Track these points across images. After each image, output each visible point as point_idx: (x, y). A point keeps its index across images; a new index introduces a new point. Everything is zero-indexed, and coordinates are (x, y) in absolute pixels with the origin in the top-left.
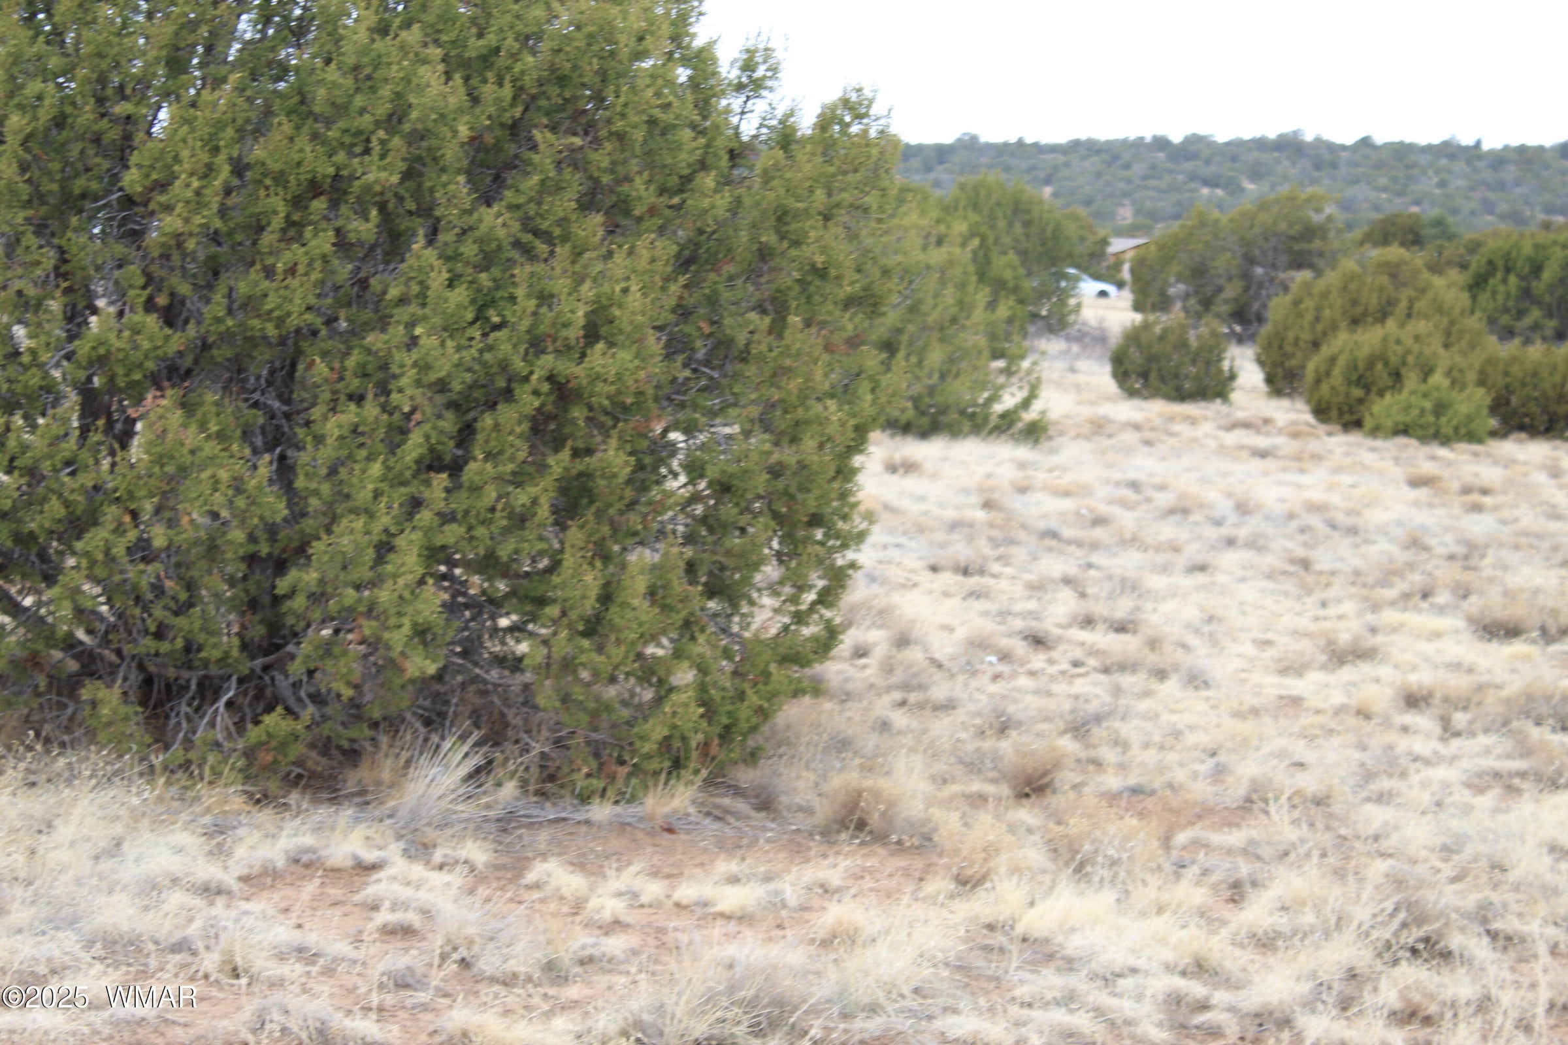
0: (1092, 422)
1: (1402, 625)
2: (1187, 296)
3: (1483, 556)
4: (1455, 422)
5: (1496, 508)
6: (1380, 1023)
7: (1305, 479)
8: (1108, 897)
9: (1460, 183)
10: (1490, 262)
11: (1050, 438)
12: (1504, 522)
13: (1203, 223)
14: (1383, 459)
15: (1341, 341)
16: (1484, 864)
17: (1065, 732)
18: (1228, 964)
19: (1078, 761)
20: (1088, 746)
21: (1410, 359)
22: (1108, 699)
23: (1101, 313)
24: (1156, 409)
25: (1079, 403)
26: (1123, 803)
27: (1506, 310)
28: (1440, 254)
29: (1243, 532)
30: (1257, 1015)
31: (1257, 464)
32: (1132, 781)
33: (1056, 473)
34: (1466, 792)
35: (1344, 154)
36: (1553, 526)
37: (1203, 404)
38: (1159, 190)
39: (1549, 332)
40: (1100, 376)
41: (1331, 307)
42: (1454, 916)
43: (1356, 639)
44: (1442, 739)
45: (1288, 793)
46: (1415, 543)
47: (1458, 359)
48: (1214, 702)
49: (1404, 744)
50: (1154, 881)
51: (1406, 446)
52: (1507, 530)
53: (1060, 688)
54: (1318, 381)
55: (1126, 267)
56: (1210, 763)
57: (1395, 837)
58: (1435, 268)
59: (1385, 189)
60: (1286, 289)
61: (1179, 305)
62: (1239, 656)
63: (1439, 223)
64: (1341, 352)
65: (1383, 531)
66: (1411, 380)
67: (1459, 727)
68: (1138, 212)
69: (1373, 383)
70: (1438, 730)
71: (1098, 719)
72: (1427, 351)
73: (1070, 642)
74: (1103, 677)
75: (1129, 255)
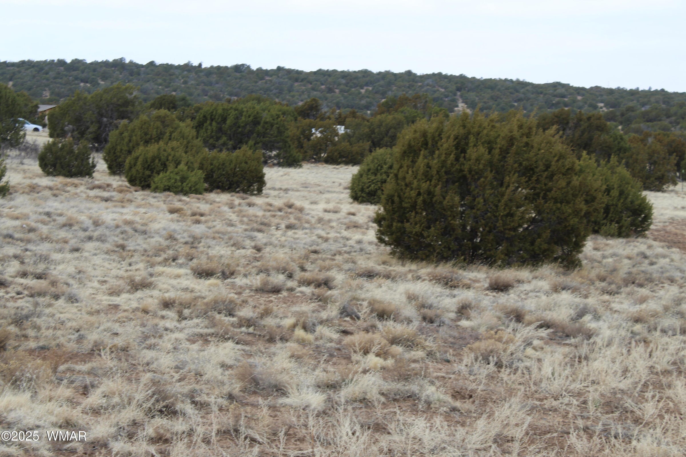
0: (30, 186)
1: (163, 272)
2: (73, 131)
3: (200, 242)
4: (189, 185)
5: (206, 222)
6: (145, 443)
7: (124, 211)
8: (28, 395)
9: (193, 82)
10: (204, 116)
11: (11, 194)
12: (210, 228)
13: (79, 99)
14: (159, 201)
15: (141, 150)
16: (193, 373)
17: (12, 323)
18: (80, 422)
19: (17, 336)
20: (21, 329)
21: (170, 158)
22: (32, 308)
23: (34, 138)
24: (59, 180)
25: (24, 178)
26: (37, 354)
27: (212, 137)
28: (184, 112)
29: (96, 234)
30: (93, 443)
31: (104, 204)
32: (41, 344)
33: (13, 209)
34: (187, 343)
35: (142, 69)
36: (230, 229)
37: (80, 178)
38: (61, 84)
39: (229, 147)
40: (34, 166)
41: (136, 135)
42: (179, 396)
43: (144, 279)
44: (178, 321)
45: (110, 346)
46: (171, 237)
47: (190, 158)
48: (80, 308)
49: (162, 324)
50: (48, 387)
51: (169, 195)
52: (210, 231)
53: (10, 304)
54: (131, 168)
55: (47, 117)
56: (77, 335)
57: (156, 363)
58: (181, 119)
59: (160, 85)
60: (117, 127)
61: (70, 134)
62: (92, 288)
63: (183, 99)
64: (140, 155)
65: (157, 232)
66: (171, 167)
67: (186, 315)
68: (52, 93)
69: (154, 168)
70: (177, 317)
71: (27, 317)
72: (177, 154)
73: (15, 283)
74: (31, 299)
75: (47, 113)
